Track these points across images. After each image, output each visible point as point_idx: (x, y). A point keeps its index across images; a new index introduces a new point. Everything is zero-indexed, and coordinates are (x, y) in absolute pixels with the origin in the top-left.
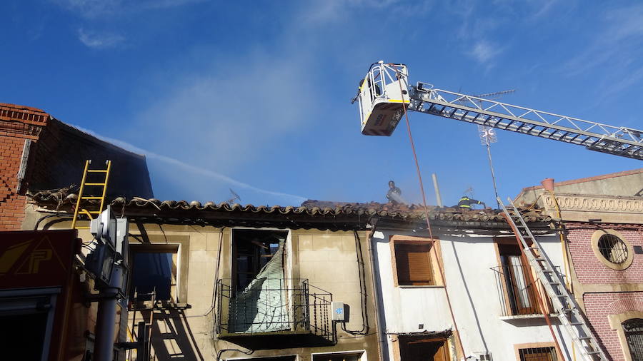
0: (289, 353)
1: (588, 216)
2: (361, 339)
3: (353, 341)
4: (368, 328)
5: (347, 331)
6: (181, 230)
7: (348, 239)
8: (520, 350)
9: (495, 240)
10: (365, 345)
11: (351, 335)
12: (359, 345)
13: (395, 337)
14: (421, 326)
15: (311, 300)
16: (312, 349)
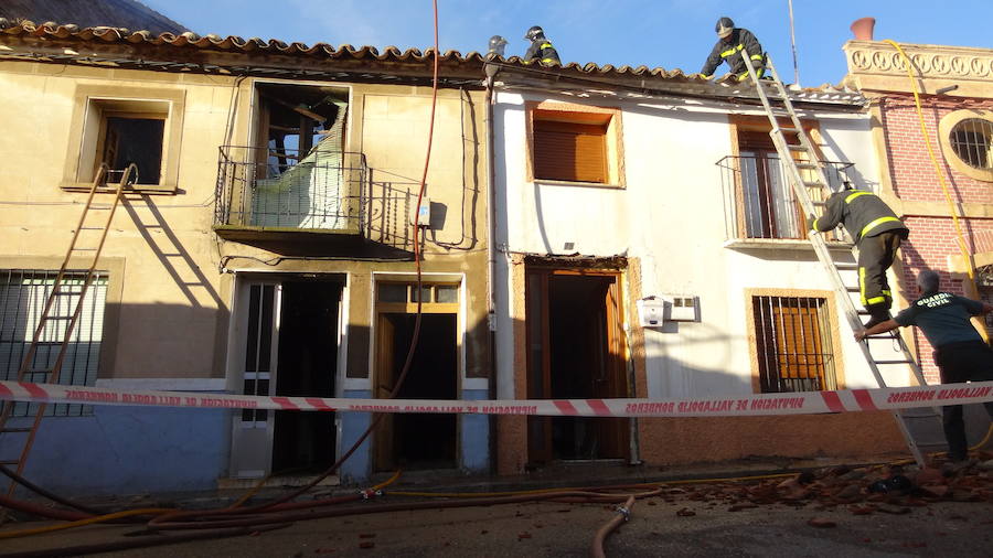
0: (332, 268)
1: (936, 84)
2: (459, 256)
3: (445, 259)
4: (475, 241)
5: (439, 244)
6: (173, 81)
7: (450, 104)
8: (756, 300)
9: (732, 119)
10: (465, 266)
11: (442, 250)
12: (455, 266)
13: (519, 258)
14: (569, 246)
15: (377, 192)
16: (373, 265)
